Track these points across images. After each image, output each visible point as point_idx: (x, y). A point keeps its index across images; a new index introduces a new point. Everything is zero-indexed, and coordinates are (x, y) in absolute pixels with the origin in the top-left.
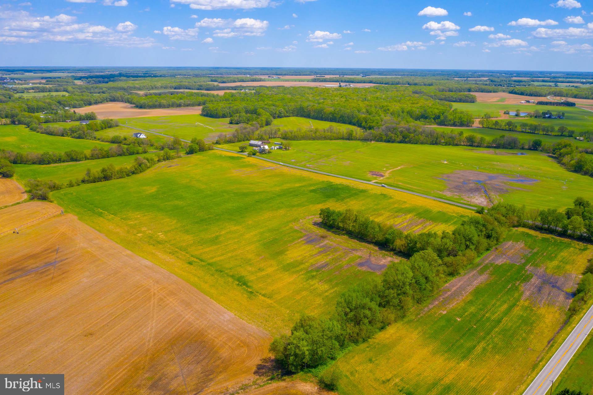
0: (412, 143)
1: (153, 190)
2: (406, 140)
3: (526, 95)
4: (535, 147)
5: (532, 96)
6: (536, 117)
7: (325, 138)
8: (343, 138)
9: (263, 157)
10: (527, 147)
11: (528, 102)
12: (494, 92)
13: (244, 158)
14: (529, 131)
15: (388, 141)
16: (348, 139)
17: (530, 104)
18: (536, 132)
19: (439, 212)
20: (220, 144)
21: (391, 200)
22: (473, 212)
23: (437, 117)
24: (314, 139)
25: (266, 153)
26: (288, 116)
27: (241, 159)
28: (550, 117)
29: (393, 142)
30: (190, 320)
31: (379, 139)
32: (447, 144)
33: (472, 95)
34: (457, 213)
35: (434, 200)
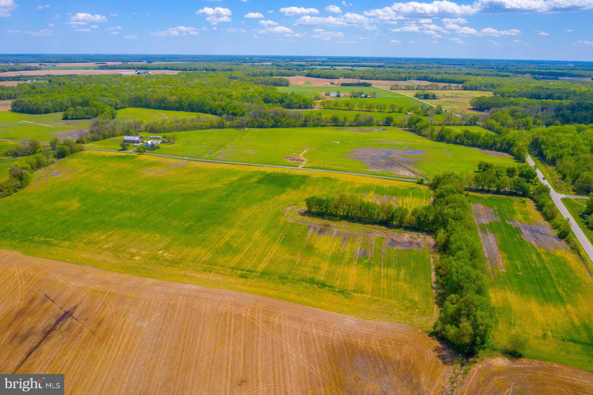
0: (284, 127)
1: (75, 204)
2: (278, 125)
3: (323, 78)
4: (388, 122)
5: (328, 78)
6: (355, 97)
7: (195, 128)
8: (214, 127)
9: (156, 153)
10: (381, 124)
11: (332, 84)
12: (293, 76)
13: (136, 156)
14: (366, 110)
15: (261, 127)
16: (219, 127)
17: (335, 86)
18: (372, 110)
19: (390, 187)
20: (84, 143)
21: (338, 182)
22: (415, 184)
23: (281, 102)
24: (185, 130)
25: (155, 149)
26: (124, 108)
27: (135, 158)
28: (366, 97)
29: (266, 127)
30: (321, 334)
31: (251, 125)
32: (315, 126)
33: (285, 79)
34: (405, 186)
35: (373, 177)
